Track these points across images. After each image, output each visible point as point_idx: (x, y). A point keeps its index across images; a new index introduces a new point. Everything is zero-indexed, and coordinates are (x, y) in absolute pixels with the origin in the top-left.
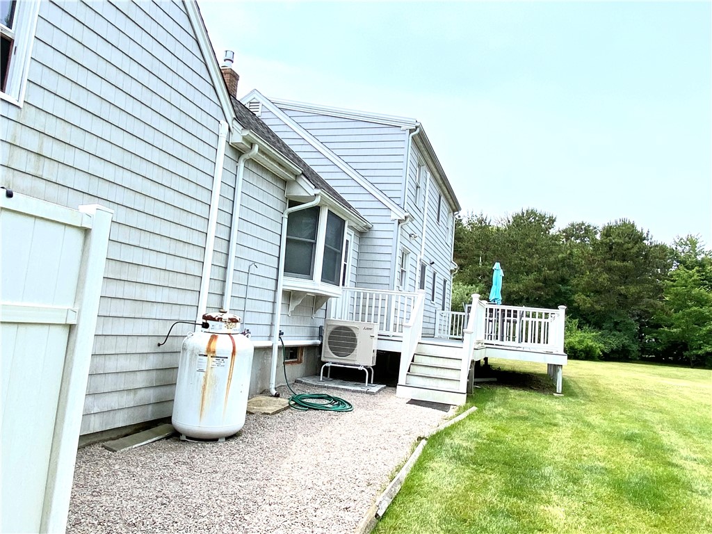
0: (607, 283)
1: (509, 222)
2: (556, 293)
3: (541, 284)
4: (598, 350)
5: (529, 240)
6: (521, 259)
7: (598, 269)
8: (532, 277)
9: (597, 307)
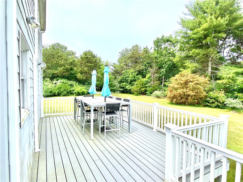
0: (87, 71)
1: (50, 47)
2: (70, 74)
3: (65, 71)
4: (86, 92)
5: (59, 54)
6: (57, 61)
7: (84, 66)
8: (62, 68)
9: (84, 78)
